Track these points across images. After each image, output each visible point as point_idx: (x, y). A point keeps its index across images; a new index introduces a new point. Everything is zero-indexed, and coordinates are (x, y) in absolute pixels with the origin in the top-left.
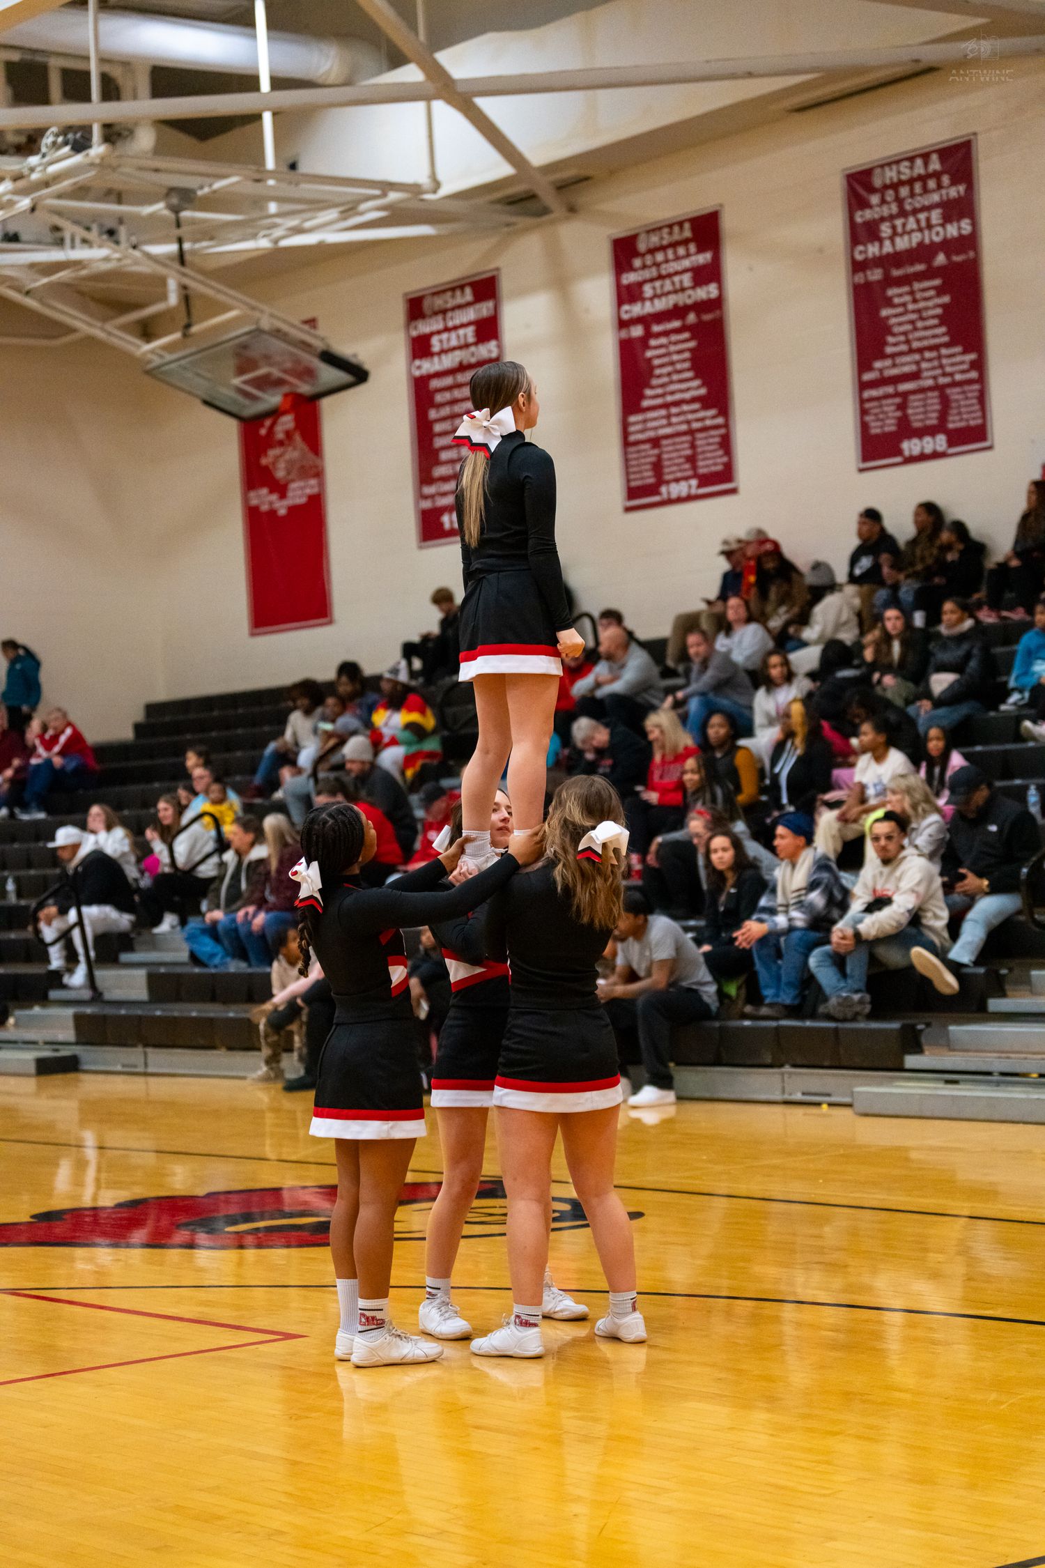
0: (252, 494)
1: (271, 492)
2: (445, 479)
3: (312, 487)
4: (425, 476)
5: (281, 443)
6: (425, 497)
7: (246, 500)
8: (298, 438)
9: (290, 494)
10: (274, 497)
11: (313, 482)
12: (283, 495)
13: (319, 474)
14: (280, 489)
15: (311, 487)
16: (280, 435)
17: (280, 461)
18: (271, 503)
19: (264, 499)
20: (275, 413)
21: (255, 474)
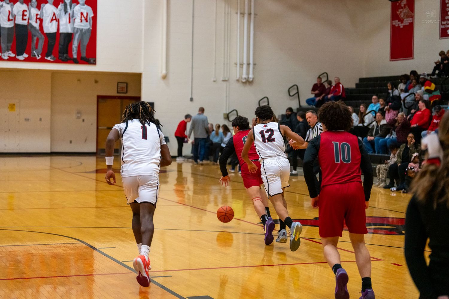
0: (393, 22)
1: (399, 21)
2: (448, 20)
3: (411, 20)
4: (443, 19)
5: (402, 8)
6: (443, 25)
7: (392, 23)
8: (407, 7)
9: (404, 22)
10: (400, 23)
11: (411, 19)
12: (402, 22)
13: (413, 17)
16: (403, 6)
17: (402, 13)
18: (398, 24)
19: (397, 23)
21: (395, 16)
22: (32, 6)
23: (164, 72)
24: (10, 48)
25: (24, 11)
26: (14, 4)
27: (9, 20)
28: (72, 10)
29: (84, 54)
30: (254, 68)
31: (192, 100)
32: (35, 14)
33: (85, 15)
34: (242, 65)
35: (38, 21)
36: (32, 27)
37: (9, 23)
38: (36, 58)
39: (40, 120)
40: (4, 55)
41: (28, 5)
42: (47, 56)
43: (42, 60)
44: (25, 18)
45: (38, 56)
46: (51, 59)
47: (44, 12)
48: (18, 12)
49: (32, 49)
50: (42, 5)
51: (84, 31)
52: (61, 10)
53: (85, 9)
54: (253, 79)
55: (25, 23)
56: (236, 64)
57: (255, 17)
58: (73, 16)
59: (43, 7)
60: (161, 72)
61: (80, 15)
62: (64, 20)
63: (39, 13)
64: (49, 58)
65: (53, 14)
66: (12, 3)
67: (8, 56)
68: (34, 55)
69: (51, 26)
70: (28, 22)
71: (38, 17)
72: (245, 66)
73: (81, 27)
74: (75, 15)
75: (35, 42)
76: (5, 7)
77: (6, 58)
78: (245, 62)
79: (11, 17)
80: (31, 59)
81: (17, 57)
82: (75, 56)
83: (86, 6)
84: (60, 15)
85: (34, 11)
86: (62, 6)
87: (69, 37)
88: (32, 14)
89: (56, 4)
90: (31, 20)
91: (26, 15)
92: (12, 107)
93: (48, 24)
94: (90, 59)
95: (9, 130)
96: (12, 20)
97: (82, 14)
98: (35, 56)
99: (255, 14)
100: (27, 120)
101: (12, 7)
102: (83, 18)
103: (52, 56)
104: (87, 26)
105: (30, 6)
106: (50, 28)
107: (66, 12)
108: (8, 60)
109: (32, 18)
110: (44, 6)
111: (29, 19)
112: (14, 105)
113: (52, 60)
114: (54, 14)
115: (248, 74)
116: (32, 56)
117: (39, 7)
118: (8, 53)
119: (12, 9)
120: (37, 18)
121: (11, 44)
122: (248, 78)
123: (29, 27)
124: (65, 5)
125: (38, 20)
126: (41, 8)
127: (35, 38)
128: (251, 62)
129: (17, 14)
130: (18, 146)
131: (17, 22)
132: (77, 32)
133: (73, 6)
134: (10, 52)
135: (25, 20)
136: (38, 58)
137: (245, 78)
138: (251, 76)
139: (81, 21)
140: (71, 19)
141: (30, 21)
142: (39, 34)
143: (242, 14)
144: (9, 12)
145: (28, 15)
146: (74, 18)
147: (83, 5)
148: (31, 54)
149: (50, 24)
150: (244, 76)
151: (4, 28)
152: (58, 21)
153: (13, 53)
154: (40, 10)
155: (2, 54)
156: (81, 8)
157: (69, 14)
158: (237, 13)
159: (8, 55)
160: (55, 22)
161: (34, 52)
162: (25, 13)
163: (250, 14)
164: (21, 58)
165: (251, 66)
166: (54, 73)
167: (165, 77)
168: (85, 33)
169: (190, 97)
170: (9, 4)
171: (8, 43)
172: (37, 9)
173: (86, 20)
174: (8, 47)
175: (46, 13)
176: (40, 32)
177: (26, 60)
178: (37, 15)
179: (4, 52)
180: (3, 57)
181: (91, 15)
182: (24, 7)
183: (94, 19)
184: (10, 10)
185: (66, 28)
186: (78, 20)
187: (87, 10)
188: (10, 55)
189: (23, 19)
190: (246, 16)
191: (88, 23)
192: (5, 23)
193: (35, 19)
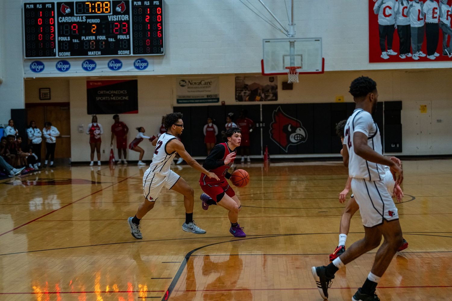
24: (420, 48)
25: (434, 9)
26: (424, 2)
27: (419, 19)
32: (446, 11)
35: (449, 19)
37: (419, 22)
38: (448, 56)
40: (415, 56)
41: (438, 2)
44: (435, 15)
45: (450, 54)
48: (429, 10)
49: (443, 48)
55: (436, 21)
63: (450, 9)
66: (422, 2)
67: (419, 57)
68: (445, 53)
70: (439, 20)
71: (449, 13)
75: (446, 40)
76: (414, 6)
77: (417, 58)
79: (421, 16)
80: (443, 58)
81: (428, 57)
85: (445, 8)
88: (443, 12)
90: (441, 17)
91: (436, 13)
92: (424, 108)
95: (421, 132)
96: (422, 19)
98: (447, 54)
100: (439, 121)
101: (422, 6)
105: (440, 3)
108: (418, 61)
109: (443, 15)
111: (439, 17)
112: (425, 106)
116: (443, 55)
118: (419, 53)
119: (422, 8)
120: (448, 15)
121: (421, 44)
123: (440, 26)
125: (449, 17)
127: (447, 36)
129: (427, 12)
130: (430, 148)
131: (427, 21)
134: (421, 52)
135: (436, 18)
141: (441, 19)
144: (419, 10)
145: (438, 13)
148: (443, 53)
151: (415, 28)
153: (424, 53)
154: (451, 7)
155: (412, 55)
159: (418, 55)
161: (446, 50)
162: (436, 11)
164: (432, 57)
170: (418, 3)
171: (419, 42)
172: (448, 6)
174: (418, 47)
177: (437, 59)
178: (448, 11)
179: (415, 53)
180: (414, 58)
182: (435, 4)
184: (420, 9)
188: (421, 55)
189: (434, 17)
192: (415, 23)
193: (445, 16)
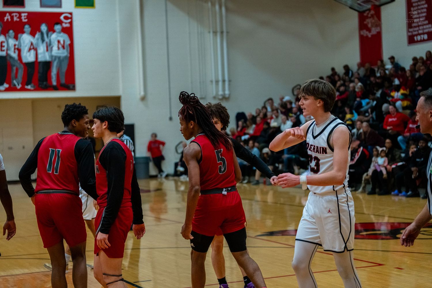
2: (415, 27)
4: (410, 26)
5: (370, 18)
6: (410, 32)
7: (360, 33)
8: (375, 16)
9: (372, 31)
13: (380, 26)
14: (369, 30)
15: (378, 30)
19: (365, 33)
20: (369, 10)
21: (362, 26)
22: (10, 37)
23: (142, 93)
25: (2, 42)
28: (49, 38)
29: (63, 81)
30: (229, 85)
31: (171, 119)
32: (13, 45)
33: (62, 42)
34: (217, 82)
35: (17, 52)
36: (11, 57)
38: (16, 88)
39: (24, 147)
41: (5, 36)
42: (27, 85)
43: (23, 89)
44: (3, 49)
45: (19, 85)
46: (31, 87)
47: (22, 42)
49: (12, 79)
50: (19, 35)
51: (61, 58)
52: (38, 39)
53: (61, 37)
54: (230, 95)
55: (4, 54)
56: (212, 81)
57: (227, 35)
58: (50, 44)
59: (20, 38)
60: (140, 94)
61: (56, 43)
62: (42, 49)
63: (17, 43)
64: (29, 87)
65: (30, 44)
69: (30, 55)
70: (7, 53)
71: (16, 47)
72: (220, 84)
73: (59, 55)
74: (52, 43)
75: (15, 71)
78: (220, 78)
80: (12, 89)
82: (54, 83)
83: (62, 34)
84: (37, 44)
85: (12, 42)
86: (39, 35)
87: (47, 65)
88: (10, 45)
89: (33, 34)
90: (9, 50)
91: (4, 46)
93: (27, 53)
94: (70, 85)
97: (59, 42)
98: (15, 85)
99: (227, 32)
100: (10, 148)
102: (60, 46)
103: (32, 85)
104: (64, 53)
105: (7, 37)
106: (29, 57)
107: (43, 40)
109: (10, 48)
110: (21, 36)
111: (7, 50)
113: (32, 89)
114: (32, 44)
115: (224, 90)
116: (12, 86)
117: (16, 38)
120: (15, 49)
122: (225, 94)
123: (8, 58)
124: (42, 34)
126: (19, 39)
127: (15, 68)
128: (226, 78)
132: (55, 59)
133: (49, 35)
135: (4, 51)
136: (19, 87)
137: (222, 95)
138: (227, 92)
139: (59, 48)
140: (49, 47)
141: (9, 52)
142: (18, 64)
143: (215, 33)
145: (6, 46)
146: (51, 46)
147: (60, 33)
148: (12, 84)
149: (28, 54)
150: (221, 93)
152: (36, 50)
156: (58, 36)
157: (47, 43)
158: (209, 32)
160: (33, 52)
161: (15, 82)
162: (4, 44)
163: (222, 32)
164: (1, 88)
165: (227, 83)
166: (34, 101)
167: (143, 99)
168: (63, 60)
169: (169, 116)
172: (14, 40)
173: (63, 47)
175: (24, 43)
176: (19, 62)
177: (7, 90)
178: (15, 45)
181: (68, 42)
182: (2, 38)
183: (71, 46)
185: (44, 56)
186: (55, 48)
187: (63, 38)
189: (2, 51)
190: (219, 35)
191: (65, 51)
193: (13, 49)
